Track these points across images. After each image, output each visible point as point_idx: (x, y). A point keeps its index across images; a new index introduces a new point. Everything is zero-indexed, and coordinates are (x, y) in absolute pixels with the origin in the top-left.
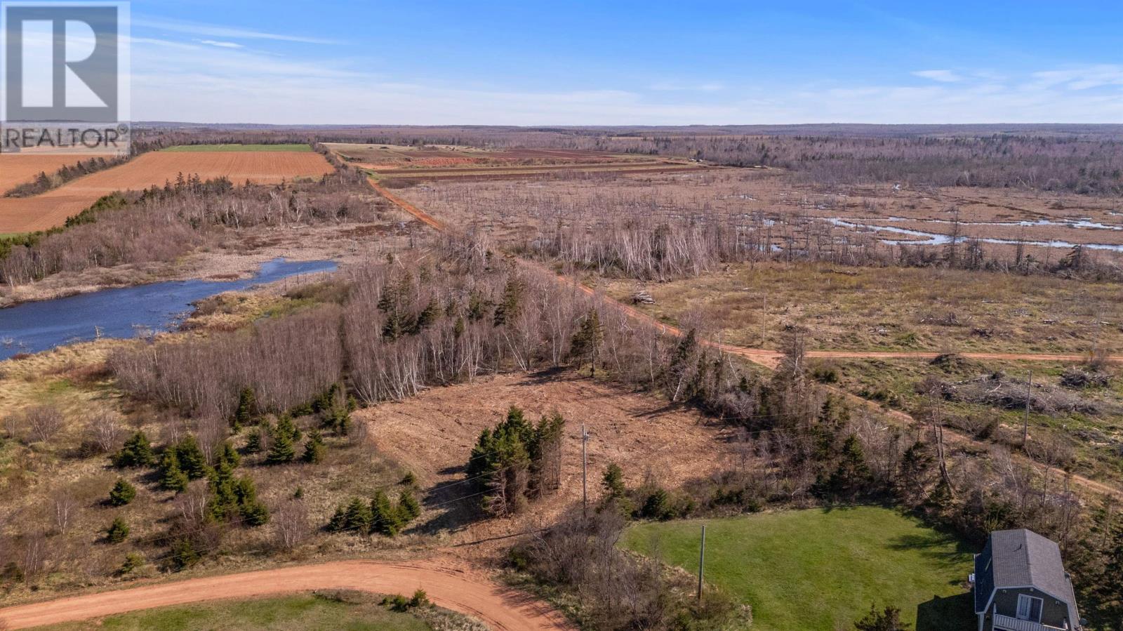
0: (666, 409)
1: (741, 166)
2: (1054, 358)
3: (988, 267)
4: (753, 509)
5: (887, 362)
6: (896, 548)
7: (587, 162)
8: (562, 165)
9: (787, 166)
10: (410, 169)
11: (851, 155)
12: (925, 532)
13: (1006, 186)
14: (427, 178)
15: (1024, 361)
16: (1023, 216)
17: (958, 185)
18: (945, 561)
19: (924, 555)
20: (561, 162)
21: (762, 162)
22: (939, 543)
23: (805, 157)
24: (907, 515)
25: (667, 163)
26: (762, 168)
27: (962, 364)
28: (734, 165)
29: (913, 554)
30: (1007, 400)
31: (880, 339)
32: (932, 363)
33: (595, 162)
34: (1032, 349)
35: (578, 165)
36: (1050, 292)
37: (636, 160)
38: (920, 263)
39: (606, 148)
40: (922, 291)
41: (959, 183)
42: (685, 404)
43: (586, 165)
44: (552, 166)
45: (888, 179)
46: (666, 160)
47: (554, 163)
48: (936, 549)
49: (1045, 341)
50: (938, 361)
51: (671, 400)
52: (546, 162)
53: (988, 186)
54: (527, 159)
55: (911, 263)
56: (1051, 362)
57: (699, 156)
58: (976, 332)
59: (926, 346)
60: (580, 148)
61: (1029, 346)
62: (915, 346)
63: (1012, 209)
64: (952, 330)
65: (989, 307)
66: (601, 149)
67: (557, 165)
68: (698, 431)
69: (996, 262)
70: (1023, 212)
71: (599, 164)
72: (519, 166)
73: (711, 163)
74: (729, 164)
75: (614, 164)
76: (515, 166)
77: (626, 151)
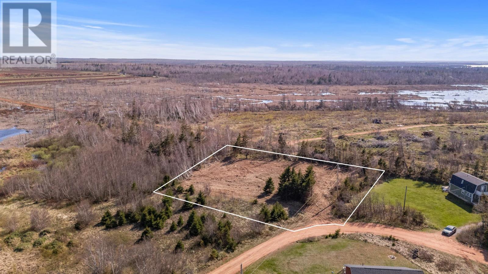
1: (145, 76)
7: (70, 75)
8: (56, 77)
9: (167, 76)
15: (359, 135)
17: (239, 83)
20: (56, 75)
21: (154, 75)
23: (171, 73)
25: (110, 75)
28: (142, 76)
33: (73, 75)
37: (94, 74)
39: (69, 68)
44: (51, 77)
45: (212, 81)
46: (108, 74)
47: (52, 76)
49: (353, 129)
52: (47, 75)
53: (249, 83)
54: (36, 74)
57: (123, 72)
58: (333, 129)
61: (351, 131)
63: (269, 90)
65: (321, 121)
70: (274, 91)
71: (77, 76)
72: (32, 78)
73: (131, 75)
74: (139, 76)
75: (83, 76)
76: (30, 78)
77: (82, 70)
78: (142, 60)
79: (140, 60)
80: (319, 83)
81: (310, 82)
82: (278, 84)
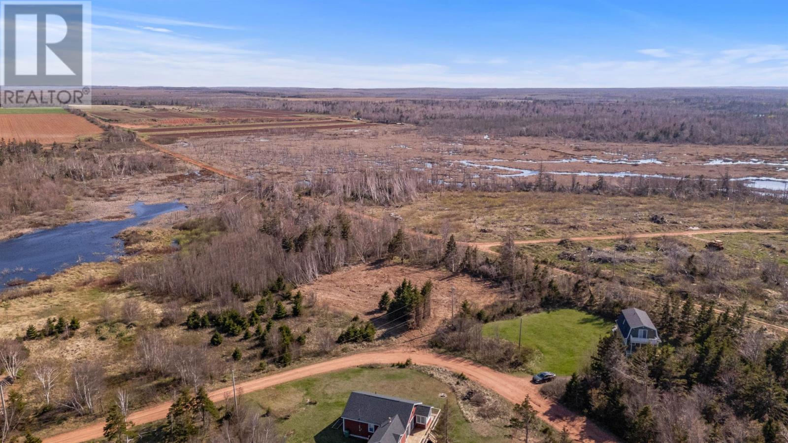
0: (452, 276)
1: (387, 123)
2: (609, 238)
3: (560, 190)
4: (519, 315)
5: (540, 245)
6: (582, 323)
7: (286, 120)
8: (268, 123)
9: (417, 123)
10: (159, 128)
11: (453, 115)
12: (590, 316)
13: (546, 136)
14: (181, 135)
15: (597, 240)
16: (562, 156)
17: (521, 135)
18: (602, 326)
19: (593, 324)
20: (267, 121)
21: (400, 121)
22: (597, 319)
23: (425, 117)
24: (580, 311)
25: (338, 121)
26: (402, 124)
27: (573, 244)
28: (383, 122)
29: (589, 325)
30: (600, 259)
31: (529, 233)
32: (559, 244)
33: (291, 120)
34: (598, 234)
35: (279, 123)
36: (594, 203)
37: (318, 119)
38: (525, 189)
39: (291, 108)
40: (534, 206)
41: (521, 134)
42: (460, 272)
43: (285, 122)
44: (262, 123)
45: (480, 132)
46: (337, 118)
47: (262, 121)
48: (597, 322)
49: (602, 230)
50: (561, 243)
51: (452, 271)
52: (257, 120)
53: (536, 136)
55: (521, 190)
56: (608, 240)
57: (358, 116)
58: (571, 227)
59: (552, 236)
60: (270, 108)
61: (596, 232)
62: (546, 236)
63: (555, 151)
64: (559, 226)
65: (570, 213)
66: (287, 109)
67: (265, 123)
68: (474, 285)
69: (563, 187)
70: (562, 153)
71: (295, 122)
72: (239, 124)
73: (368, 121)
74: (379, 122)
75: (304, 121)
76: (236, 124)
77: (307, 111)
78: (405, 92)
79: (401, 92)
80: (655, 140)
81: (641, 137)
82: (583, 140)
